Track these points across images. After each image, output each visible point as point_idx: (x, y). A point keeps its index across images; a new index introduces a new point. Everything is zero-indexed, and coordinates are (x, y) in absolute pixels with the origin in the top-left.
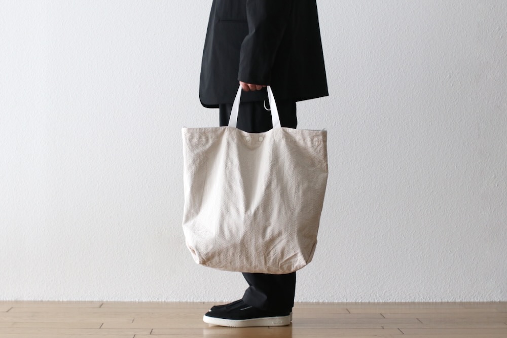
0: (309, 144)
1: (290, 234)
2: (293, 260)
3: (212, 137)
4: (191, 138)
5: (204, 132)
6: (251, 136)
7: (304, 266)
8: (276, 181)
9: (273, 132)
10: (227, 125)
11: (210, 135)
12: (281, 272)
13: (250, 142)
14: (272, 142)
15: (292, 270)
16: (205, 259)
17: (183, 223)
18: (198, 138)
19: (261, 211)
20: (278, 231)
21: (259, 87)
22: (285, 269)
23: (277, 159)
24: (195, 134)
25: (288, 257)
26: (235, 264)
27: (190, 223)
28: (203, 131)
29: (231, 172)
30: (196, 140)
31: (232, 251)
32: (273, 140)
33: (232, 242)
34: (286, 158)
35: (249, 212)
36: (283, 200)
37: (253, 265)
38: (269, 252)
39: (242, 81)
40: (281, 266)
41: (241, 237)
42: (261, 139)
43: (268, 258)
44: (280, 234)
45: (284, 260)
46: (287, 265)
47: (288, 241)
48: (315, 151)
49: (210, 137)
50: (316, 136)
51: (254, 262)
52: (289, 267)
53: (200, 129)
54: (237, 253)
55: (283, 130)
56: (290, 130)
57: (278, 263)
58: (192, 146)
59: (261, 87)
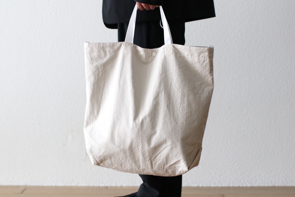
0: (196, 59)
1: (173, 143)
2: (177, 166)
3: (109, 52)
4: (91, 51)
5: (103, 47)
6: (145, 51)
7: (187, 171)
8: (163, 92)
9: (164, 48)
10: (124, 41)
11: (108, 50)
12: (167, 175)
13: (144, 56)
14: (163, 57)
15: (177, 174)
16: (98, 161)
17: (84, 127)
18: (97, 52)
19: (148, 120)
20: (162, 139)
21: (152, 7)
22: (170, 173)
23: (166, 72)
24: (95, 49)
25: (172, 163)
26: (125, 167)
27: (89, 127)
28: (102, 45)
29: (125, 82)
30: (95, 54)
31: (122, 155)
32: (163, 55)
33: (122, 147)
34: (174, 71)
35: (137, 121)
36: (169, 111)
37: (141, 168)
38: (155, 158)
39: (137, 2)
40: (166, 170)
41: (129, 143)
42: (154, 54)
43: (153, 163)
44: (165, 141)
45: (168, 166)
46: (171, 170)
47: (172, 149)
48: (201, 65)
49: (108, 51)
50: (202, 52)
51: (141, 166)
52: (174, 171)
53: (99, 44)
54: (126, 157)
55: (173, 47)
56: (179, 46)
57: (164, 168)
58: (92, 59)
59: (154, 8)
